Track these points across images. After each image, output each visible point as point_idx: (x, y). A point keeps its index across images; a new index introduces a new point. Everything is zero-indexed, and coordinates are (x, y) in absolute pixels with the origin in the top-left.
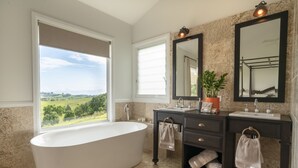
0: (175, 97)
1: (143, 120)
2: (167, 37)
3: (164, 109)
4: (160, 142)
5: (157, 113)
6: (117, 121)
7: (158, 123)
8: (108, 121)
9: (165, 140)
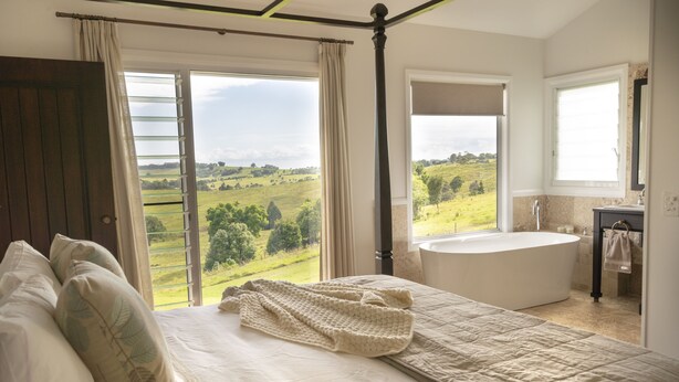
0: (636, 186)
1: (569, 229)
2: (623, 71)
3: (613, 207)
4: (605, 261)
5: (599, 214)
6: (516, 230)
7: (601, 231)
8: (498, 229)
9: (614, 257)
